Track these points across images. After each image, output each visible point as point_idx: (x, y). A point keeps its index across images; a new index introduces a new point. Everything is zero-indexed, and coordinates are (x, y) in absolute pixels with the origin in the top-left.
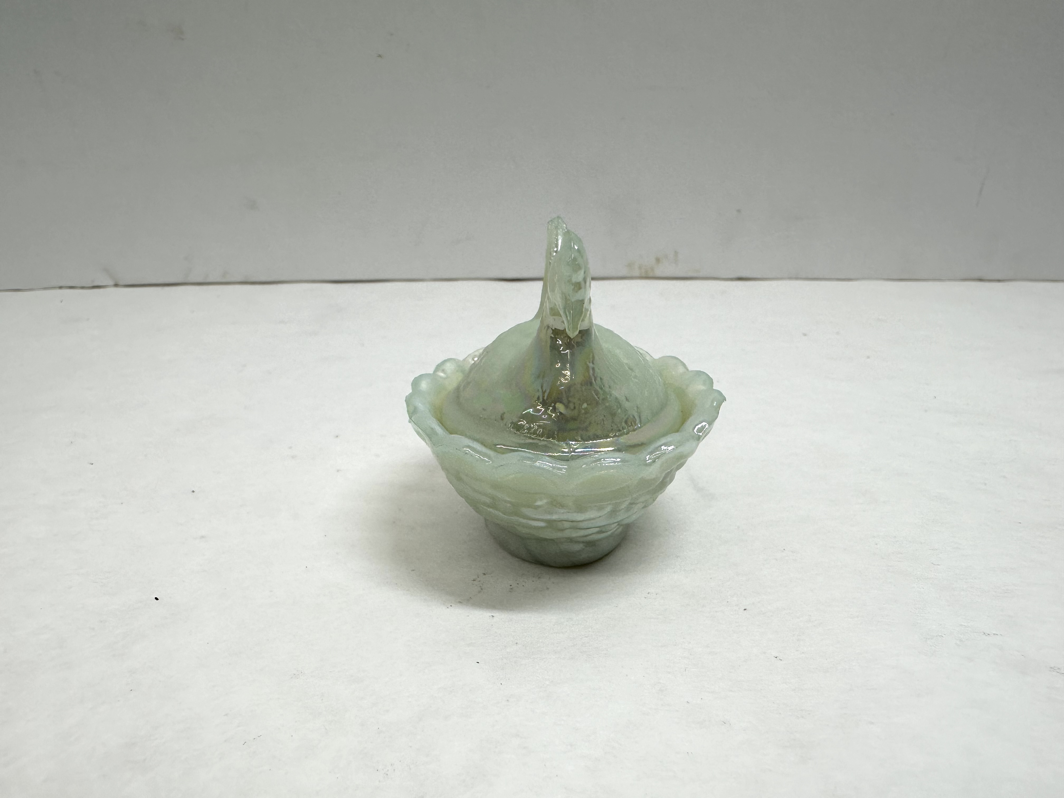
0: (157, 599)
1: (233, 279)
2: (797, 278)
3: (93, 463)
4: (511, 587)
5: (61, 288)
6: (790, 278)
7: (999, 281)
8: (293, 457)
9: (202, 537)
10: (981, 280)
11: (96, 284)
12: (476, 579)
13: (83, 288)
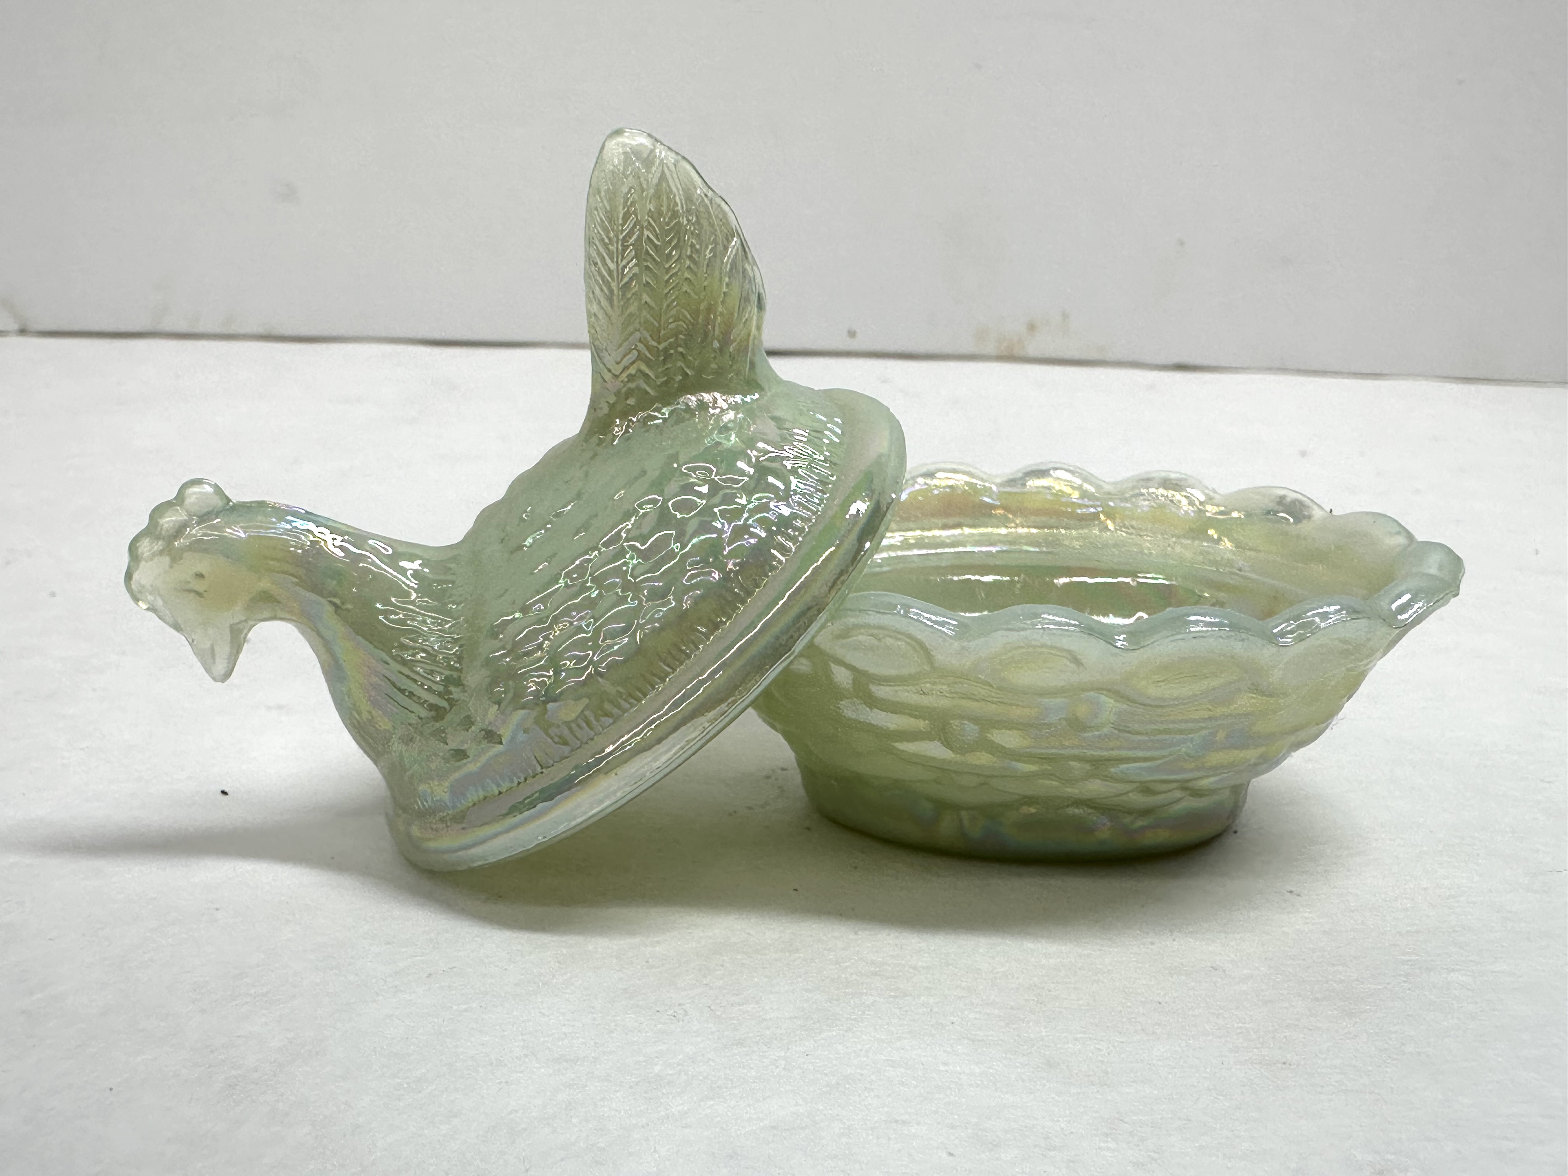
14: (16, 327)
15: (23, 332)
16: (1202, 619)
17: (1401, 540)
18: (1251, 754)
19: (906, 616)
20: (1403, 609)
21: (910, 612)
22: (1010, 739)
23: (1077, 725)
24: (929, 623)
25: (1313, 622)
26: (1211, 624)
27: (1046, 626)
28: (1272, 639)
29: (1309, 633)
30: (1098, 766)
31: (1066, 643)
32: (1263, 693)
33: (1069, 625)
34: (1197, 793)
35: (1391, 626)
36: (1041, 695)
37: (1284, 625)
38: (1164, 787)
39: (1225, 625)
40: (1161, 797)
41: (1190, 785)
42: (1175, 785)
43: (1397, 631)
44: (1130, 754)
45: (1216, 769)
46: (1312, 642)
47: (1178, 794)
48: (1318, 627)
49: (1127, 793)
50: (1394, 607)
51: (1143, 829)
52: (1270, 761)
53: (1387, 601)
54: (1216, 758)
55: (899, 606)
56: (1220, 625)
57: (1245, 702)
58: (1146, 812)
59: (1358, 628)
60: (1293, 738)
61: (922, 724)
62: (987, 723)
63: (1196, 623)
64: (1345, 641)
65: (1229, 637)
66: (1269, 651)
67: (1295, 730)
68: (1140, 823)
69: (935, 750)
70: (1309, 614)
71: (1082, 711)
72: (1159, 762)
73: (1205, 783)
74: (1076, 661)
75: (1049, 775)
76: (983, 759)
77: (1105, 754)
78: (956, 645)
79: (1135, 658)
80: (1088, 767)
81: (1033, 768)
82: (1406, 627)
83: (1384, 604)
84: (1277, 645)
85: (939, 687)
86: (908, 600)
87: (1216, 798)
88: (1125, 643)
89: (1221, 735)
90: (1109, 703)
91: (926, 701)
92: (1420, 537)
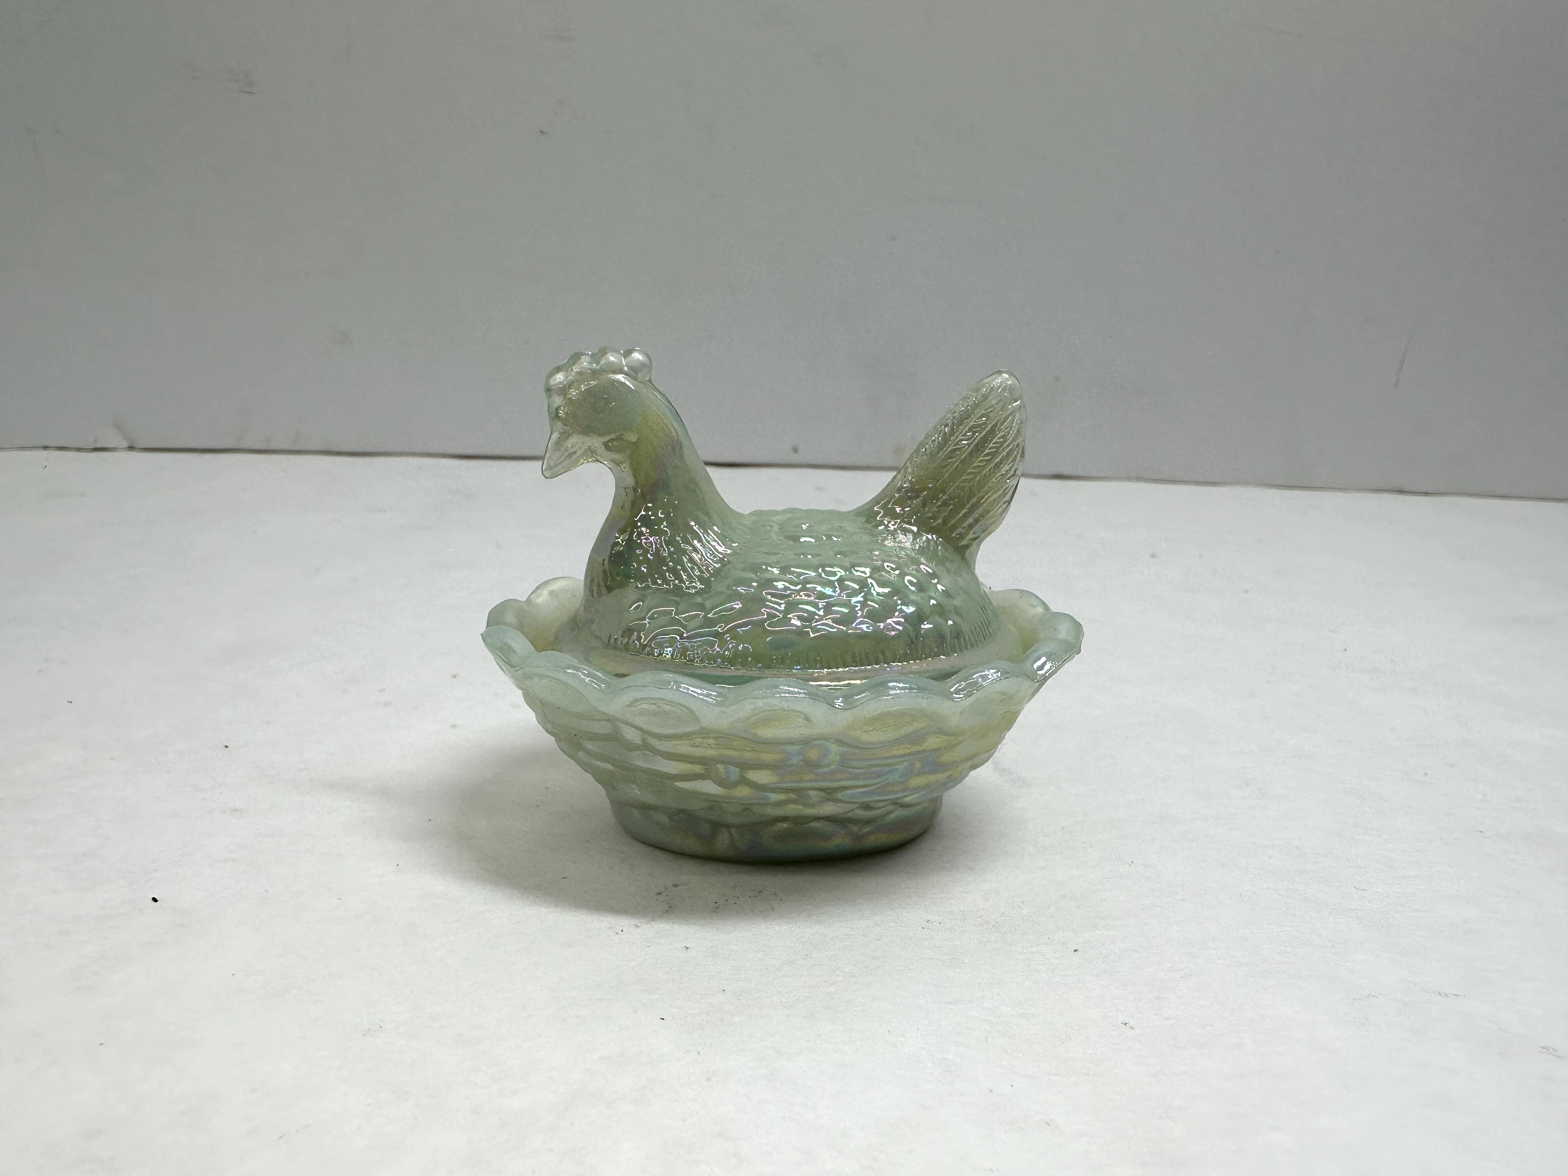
0: (155, 900)
1: (309, 447)
2: (1139, 479)
3: (71, 701)
4: (717, 905)
5: (46, 448)
6: (1129, 478)
7: (1427, 494)
8: (386, 704)
9: (235, 810)
10: (1401, 492)
11: (99, 445)
12: (663, 892)
13: (79, 450)
14: (125, 444)
15: (131, 448)
16: (898, 684)
17: (1040, 610)
18: (941, 777)
19: (677, 689)
20: (1041, 668)
21: (681, 687)
22: (762, 777)
23: (811, 765)
24: (695, 694)
25: (976, 683)
26: (902, 688)
27: (783, 695)
28: (949, 696)
29: (975, 690)
30: (830, 794)
31: (798, 707)
32: (947, 734)
33: (800, 693)
34: (904, 806)
35: (1033, 680)
36: (784, 744)
37: (957, 685)
38: (883, 804)
39: (914, 689)
40: (878, 811)
41: (899, 801)
42: (889, 802)
43: (1038, 684)
44: (853, 783)
45: (915, 790)
46: (977, 695)
47: (890, 808)
48: (981, 685)
49: (853, 810)
50: (1035, 666)
51: (867, 834)
52: (955, 780)
53: (1031, 661)
54: (915, 782)
55: (672, 683)
56: (911, 688)
57: (933, 742)
58: (869, 822)
59: (1010, 685)
60: (970, 763)
61: (697, 769)
62: (745, 766)
63: (894, 688)
64: (1003, 693)
65: (917, 696)
66: (947, 704)
67: (972, 757)
68: (866, 830)
69: (709, 787)
70: (974, 677)
71: (813, 754)
72: (874, 787)
73: (908, 800)
74: (807, 719)
75: (794, 802)
76: (743, 792)
77: (835, 785)
78: (717, 710)
79: (848, 716)
80: (823, 794)
81: (782, 797)
82: (1045, 679)
83: (1028, 664)
84: (953, 700)
85: (706, 741)
86: (679, 678)
87: (917, 808)
88: (842, 704)
89: (918, 765)
90: (834, 748)
91: (697, 752)
92: (1054, 609)
